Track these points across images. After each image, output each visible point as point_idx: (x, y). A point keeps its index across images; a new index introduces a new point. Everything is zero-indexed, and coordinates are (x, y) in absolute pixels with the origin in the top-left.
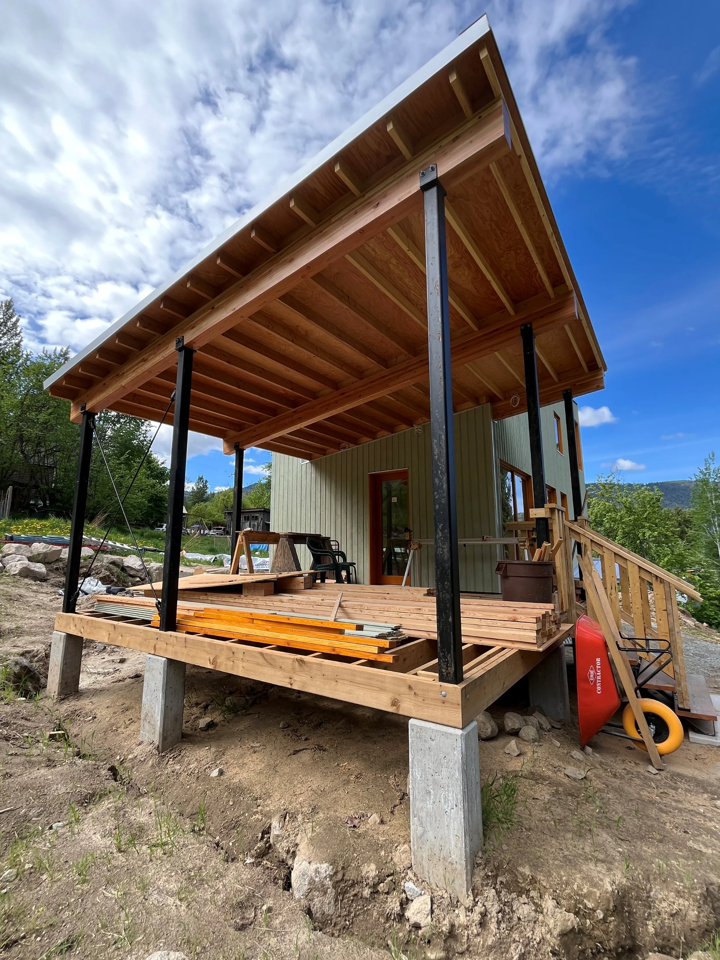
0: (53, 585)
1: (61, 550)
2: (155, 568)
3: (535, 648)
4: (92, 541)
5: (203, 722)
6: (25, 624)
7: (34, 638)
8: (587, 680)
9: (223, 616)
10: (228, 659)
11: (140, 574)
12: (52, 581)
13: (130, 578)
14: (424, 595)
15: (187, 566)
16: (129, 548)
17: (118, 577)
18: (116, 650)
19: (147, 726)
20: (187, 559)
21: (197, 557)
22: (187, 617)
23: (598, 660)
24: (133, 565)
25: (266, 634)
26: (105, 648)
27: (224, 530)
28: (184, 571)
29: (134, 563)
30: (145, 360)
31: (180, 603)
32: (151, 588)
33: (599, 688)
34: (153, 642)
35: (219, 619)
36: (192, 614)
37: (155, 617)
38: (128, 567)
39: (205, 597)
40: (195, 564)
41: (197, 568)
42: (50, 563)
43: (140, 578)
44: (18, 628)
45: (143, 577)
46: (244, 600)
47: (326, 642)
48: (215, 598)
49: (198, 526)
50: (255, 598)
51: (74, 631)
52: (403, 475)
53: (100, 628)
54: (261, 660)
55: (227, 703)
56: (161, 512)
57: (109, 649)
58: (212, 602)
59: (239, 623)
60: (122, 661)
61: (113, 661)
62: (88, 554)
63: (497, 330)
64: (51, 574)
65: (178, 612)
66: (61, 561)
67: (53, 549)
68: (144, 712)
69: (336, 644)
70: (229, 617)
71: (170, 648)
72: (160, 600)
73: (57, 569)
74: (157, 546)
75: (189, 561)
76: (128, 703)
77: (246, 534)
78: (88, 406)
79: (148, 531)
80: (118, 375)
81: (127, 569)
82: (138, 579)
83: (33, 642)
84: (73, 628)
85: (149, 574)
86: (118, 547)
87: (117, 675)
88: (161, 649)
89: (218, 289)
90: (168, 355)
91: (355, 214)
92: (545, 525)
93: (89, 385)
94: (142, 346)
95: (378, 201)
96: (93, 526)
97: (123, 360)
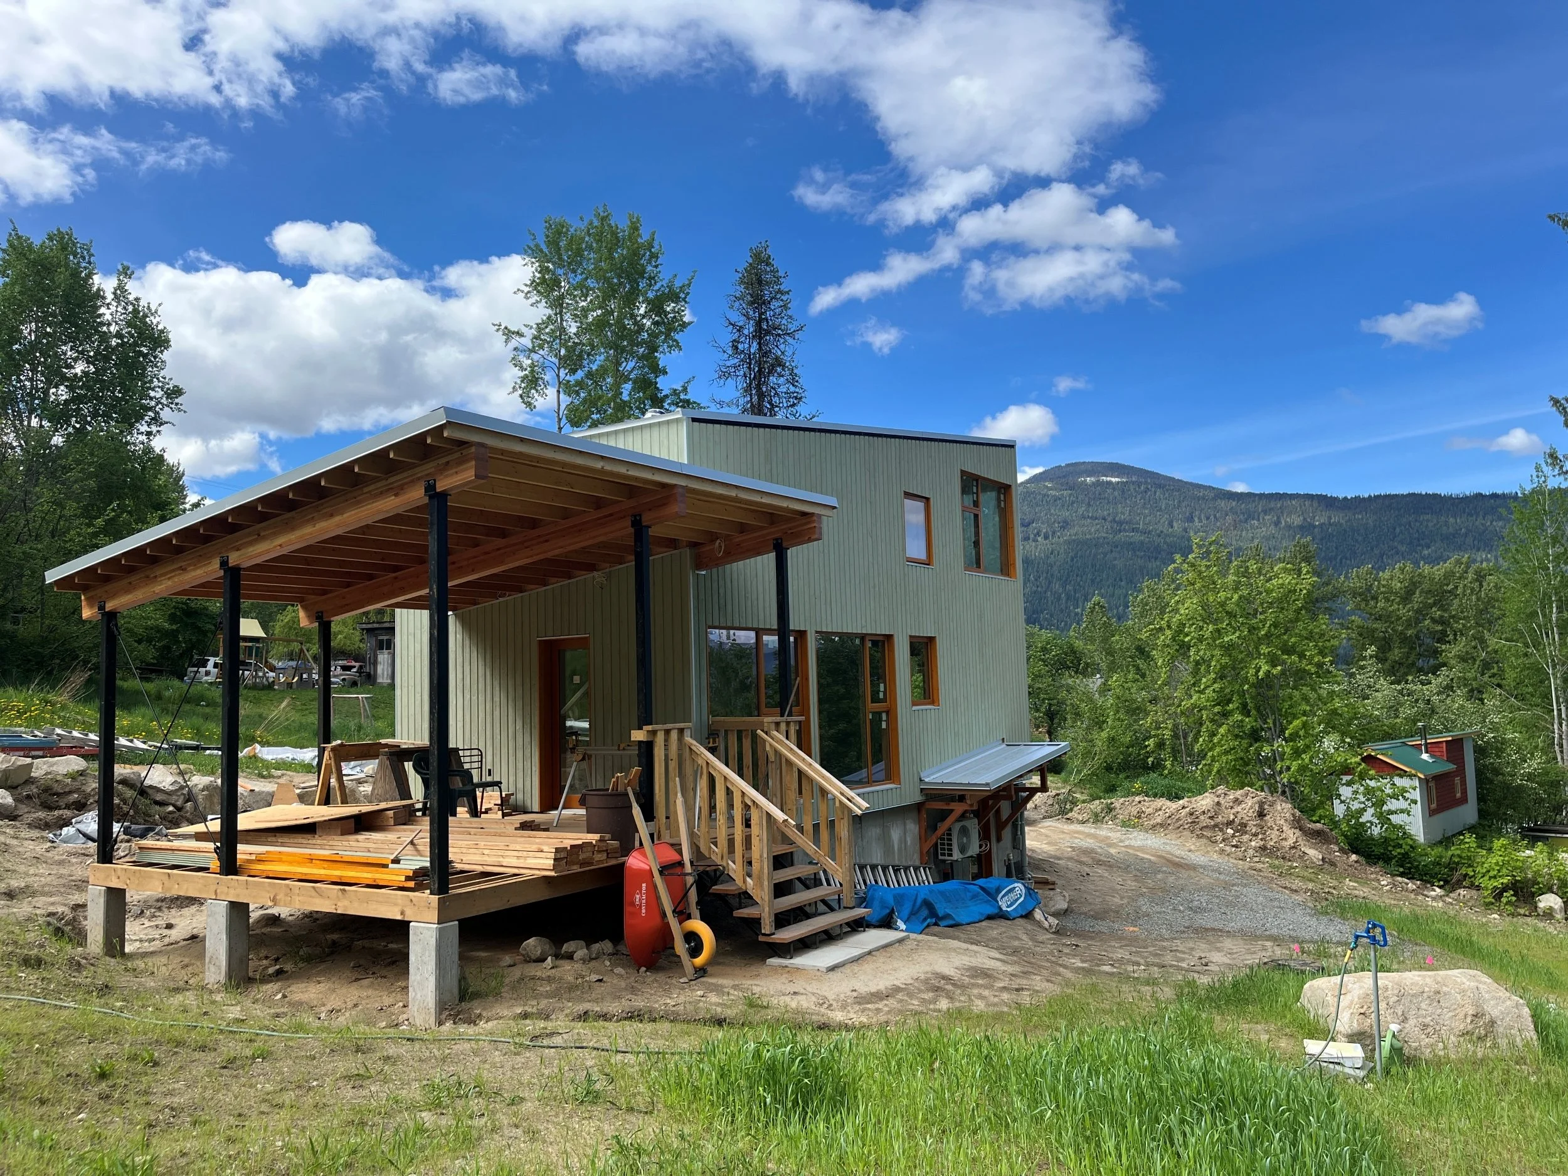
0: (30, 826)
1: (31, 765)
2: (200, 787)
3: (553, 874)
4: (74, 738)
5: (271, 970)
6: (36, 883)
7: (52, 899)
8: (633, 904)
9: (284, 858)
10: (286, 895)
11: (173, 799)
12: (30, 818)
13: (157, 808)
14: (516, 829)
15: (263, 777)
16: (145, 747)
17: (134, 805)
18: (157, 914)
19: (212, 969)
20: (263, 760)
21: (284, 756)
22: (249, 861)
23: (644, 885)
24: (160, 782)
25: (322, 872)
26: (142, 912)
27: (360, 671)
28: (257, 789)
29: (161, 779)
30: (184, 569)
31: (240, 847)
32: (205, 830)
33: (644, 911)
34: (213, 888)
35: (280, 861)
36: (253, 857)
37: (215, 864)
38: (151, 787)
39: (274, 839)
40: (279, 773)
41: (282, 781)
42: (16, 788)
43: (174, 806)
44: (27, 887)
45: (179, 803)
46: (318, 841)
47: (369, 875)
48: (286, 840)
49: (293, 664)
50: (330, 838)
51: (115, 884)
52: (583, 643)
53: (151, 877)
54: (314, 893)
55: (301, 953)
56: (199, 628)
57: (148, 913)
58: (283, 845)
59: (299, 863)
60: (169, 926)
61: (157, 926)
62: (76, 768)
63: (611, 515)
64: (20, 806)
65: (239, 856)
66: (33, 783)
67: (19, 763)
68: (208, 955)
69: (377, 876)
70: (290, 858)
71: (232, 891)
72: (219, 844)
73: (29, 797)
74: (198, 733)
75: (267, 765)
76: (186, 960)
77: (333, 749)
78: (109, 606)
79: (173, 688)
80: (148, 577)
81: (150, 791)
82: (171, 808)
83: (53, 904)
84: (114, 879)
85: (190, 797)
86: (124, 746)
87: (167, 940)
88: (222, 893)
89: (264, 517)
90: (210, 570)
91: (381, 494)
92: (647, 748)
93: (107, 579)
94: (179, 550)
95: (398, 491)
96: (61, 697)
97: (154, 561)
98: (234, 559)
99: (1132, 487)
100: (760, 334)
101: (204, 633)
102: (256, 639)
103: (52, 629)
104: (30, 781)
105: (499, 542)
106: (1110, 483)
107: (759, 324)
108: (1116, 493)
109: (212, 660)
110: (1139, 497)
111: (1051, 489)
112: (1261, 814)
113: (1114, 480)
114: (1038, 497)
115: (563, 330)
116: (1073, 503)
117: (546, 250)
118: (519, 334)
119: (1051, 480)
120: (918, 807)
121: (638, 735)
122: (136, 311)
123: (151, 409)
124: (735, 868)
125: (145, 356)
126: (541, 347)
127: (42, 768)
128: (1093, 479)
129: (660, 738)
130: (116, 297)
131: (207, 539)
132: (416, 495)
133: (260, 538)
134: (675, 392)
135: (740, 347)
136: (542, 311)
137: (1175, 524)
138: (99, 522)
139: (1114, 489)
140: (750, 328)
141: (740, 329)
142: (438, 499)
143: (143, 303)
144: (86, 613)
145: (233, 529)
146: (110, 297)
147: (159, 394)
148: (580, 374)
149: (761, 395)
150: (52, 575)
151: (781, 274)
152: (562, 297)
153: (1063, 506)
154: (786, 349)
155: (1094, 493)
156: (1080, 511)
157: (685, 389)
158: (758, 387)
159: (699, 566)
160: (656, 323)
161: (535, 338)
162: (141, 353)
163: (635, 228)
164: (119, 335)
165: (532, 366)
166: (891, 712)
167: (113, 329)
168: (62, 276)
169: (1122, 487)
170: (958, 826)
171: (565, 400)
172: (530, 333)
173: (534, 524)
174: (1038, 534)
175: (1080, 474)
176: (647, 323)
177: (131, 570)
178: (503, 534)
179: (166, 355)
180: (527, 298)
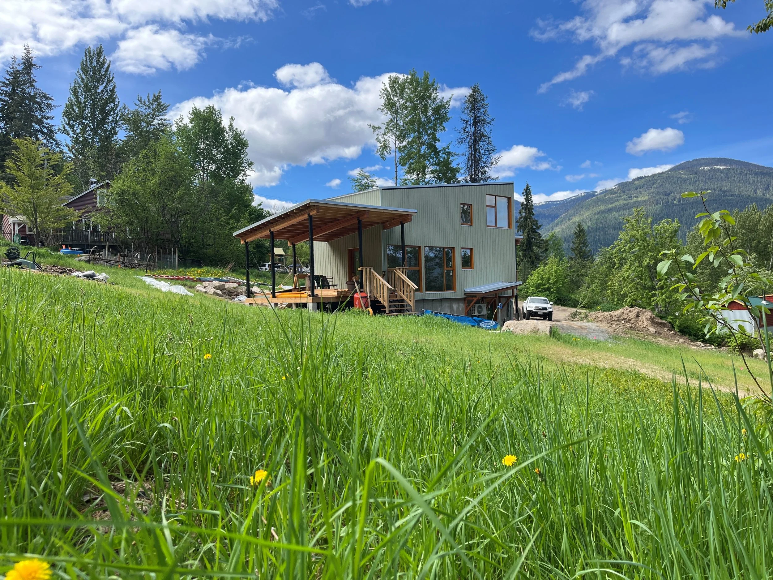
2: (266, 293)
8: (355, 303)
10: (285, 300)
22: (278, 295)
23: (358, 301)
25: (292, 296)
30: (262, 232)
33: (358, 306)
35: (284, 295)
42: (221, 290)
47: (300, 296)
51: (251, 302)
53: (258, 300)
54: (290, 299)
56: (263, 252)
62: (236, 286)
67: (222, 284)
69: (302, 295)
71: (275, 301)
73: (225, 293)
77: (297, 276)
78: (247, 241)
79: (256, 272)
80: (254, 234)
89: (278, 221)
90: (267, 232)
91: (300, 216)
92: (362, 271)
93: (246, 235)
94: (261, 228)
95: (303, 215)
96: (226, 271)
97: (256, 230)
98: (272, 230)
99: (732, 171)
100: (475, 124)
101: (264, 254)
102: (282, 255)
103: (218, 251)
104: (225, 289)
105: (331, 224)
106: (719, 169)
107: (475, 120)
108: (722, 175)
109: (267, 264)
110: (736, 177)
111: (682, 174)
112: (638, 316)
113: (721, 168)
114: (675, 179)
115: (397, 124)
116: (696, 181)
117: (390, 90)
118: (379, 128)
119: (683, 169)
120: (464, 299)
121: (359, 269)
122: (236, 133)
123: (243, 170)
124: (381, 300)
125: (240, 150)
126: (388, 132)
127: (227, 286)
128: (709, 168)
129: (364, 270)
130: (230, 129)
131: (266, 225)
132: (306, 216)
133: (277, 225)
134: (444, 149)
135: (467, 130)
136: (389, 116)
137: (758, 191)
138: (230, 214)
139: (721, 173)
140: (471, 121)
141: (467, 122)
142: (311, 217)
143: (239, 130)
144: (242, 242)
145: (272, 223)
146: (228, 129)
147: (246, 165)
148: (404, 143)
149: (476, 150)
150: (235, 234)
151: (485, 96)
152: (396, 111)
153: (690, 183)
154: (486, 130)
155: (709, 176)
156: (700, 186)
157: (448, 147)
158: (475, 147)
159: (384, 228)
160: (436, 119)
161: (386, 128)
162: (239, 150)
163: (426, 78)
164: (231, 144)
165: (385, 141)
166: (454, 271)
167: (230, 141)
168: (212, 124)
169: (727, 172)
170: (477, 305)
171: (399, 155)
172: (383, 127)
173: (338, 220)
174: (674, 199)
175: (702, 165)
176: (432, 118)
177: (251, 232)
178: (332, 222)
179: (247, 150)
180: (382, 112)
